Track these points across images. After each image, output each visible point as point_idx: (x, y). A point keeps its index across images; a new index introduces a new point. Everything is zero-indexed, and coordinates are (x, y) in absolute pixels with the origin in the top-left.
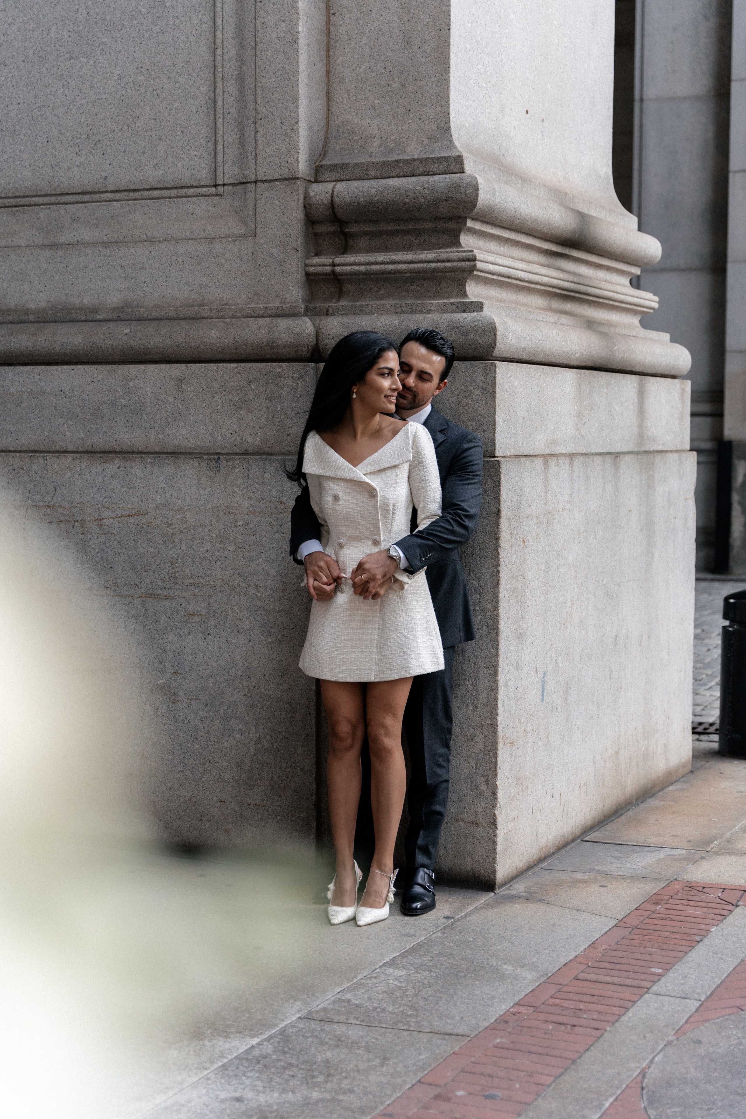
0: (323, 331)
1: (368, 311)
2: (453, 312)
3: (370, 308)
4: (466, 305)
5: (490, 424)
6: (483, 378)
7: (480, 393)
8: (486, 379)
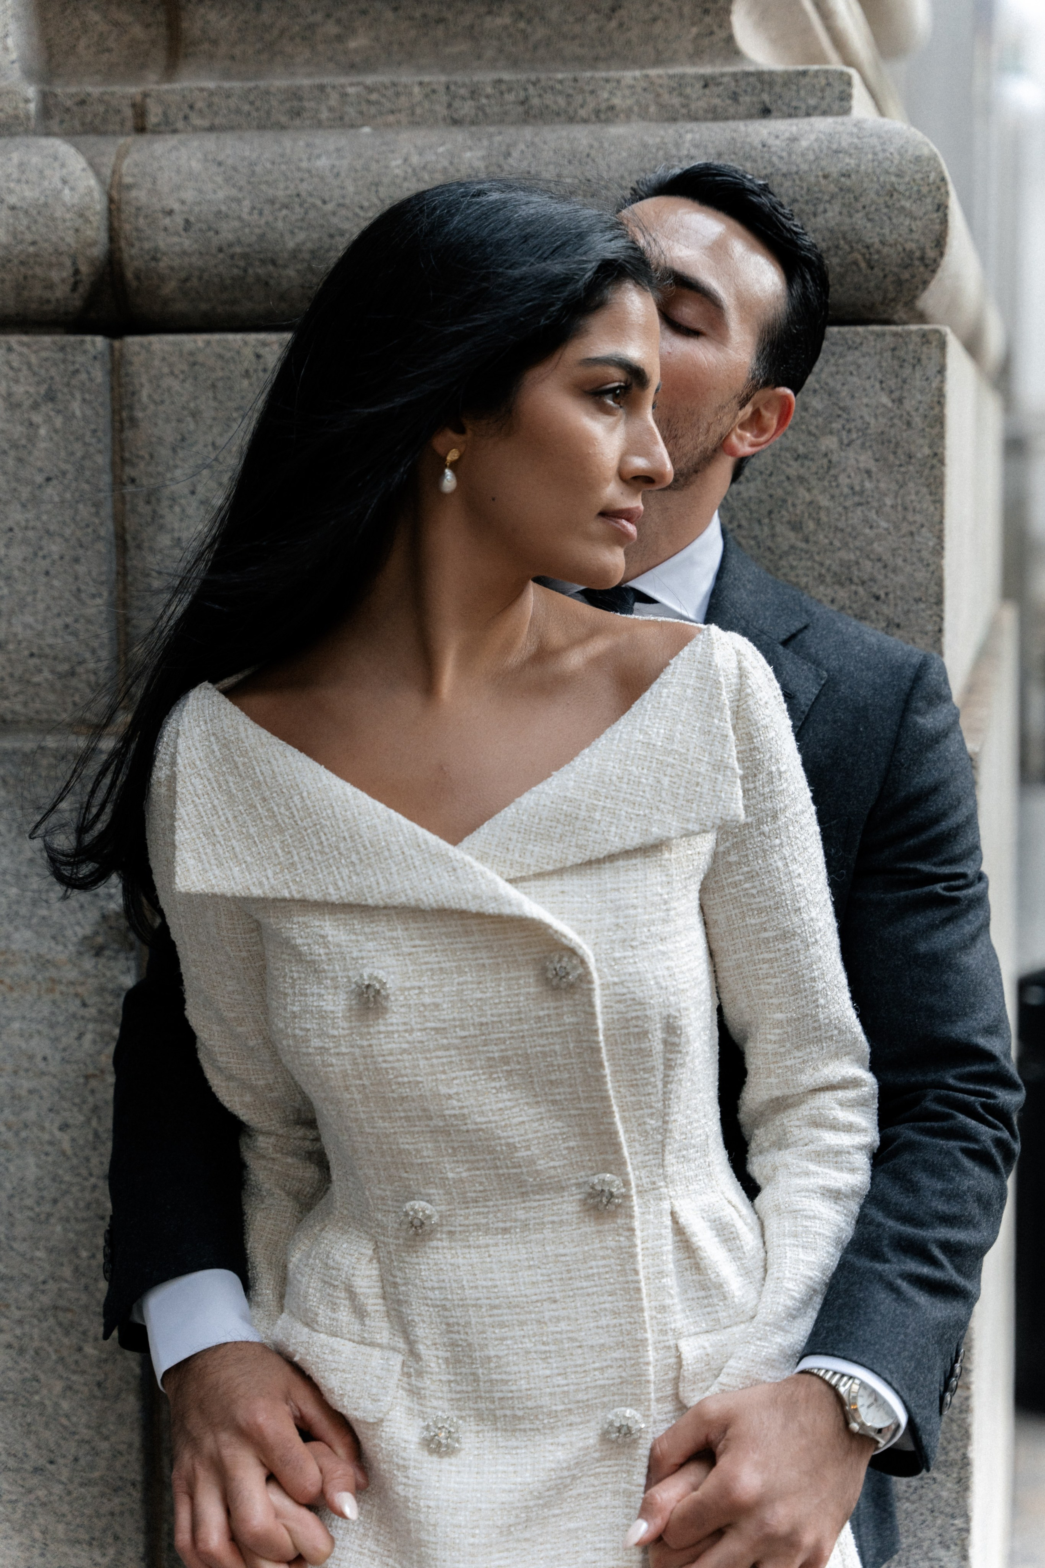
0: (140, 196)
1: (324, 115)
2: (715, 115)
3: (334, 100)
4: (771, 84)
5: (917, 595)
6: (885, 400)
7: (872, 465)
8: (900, 401)
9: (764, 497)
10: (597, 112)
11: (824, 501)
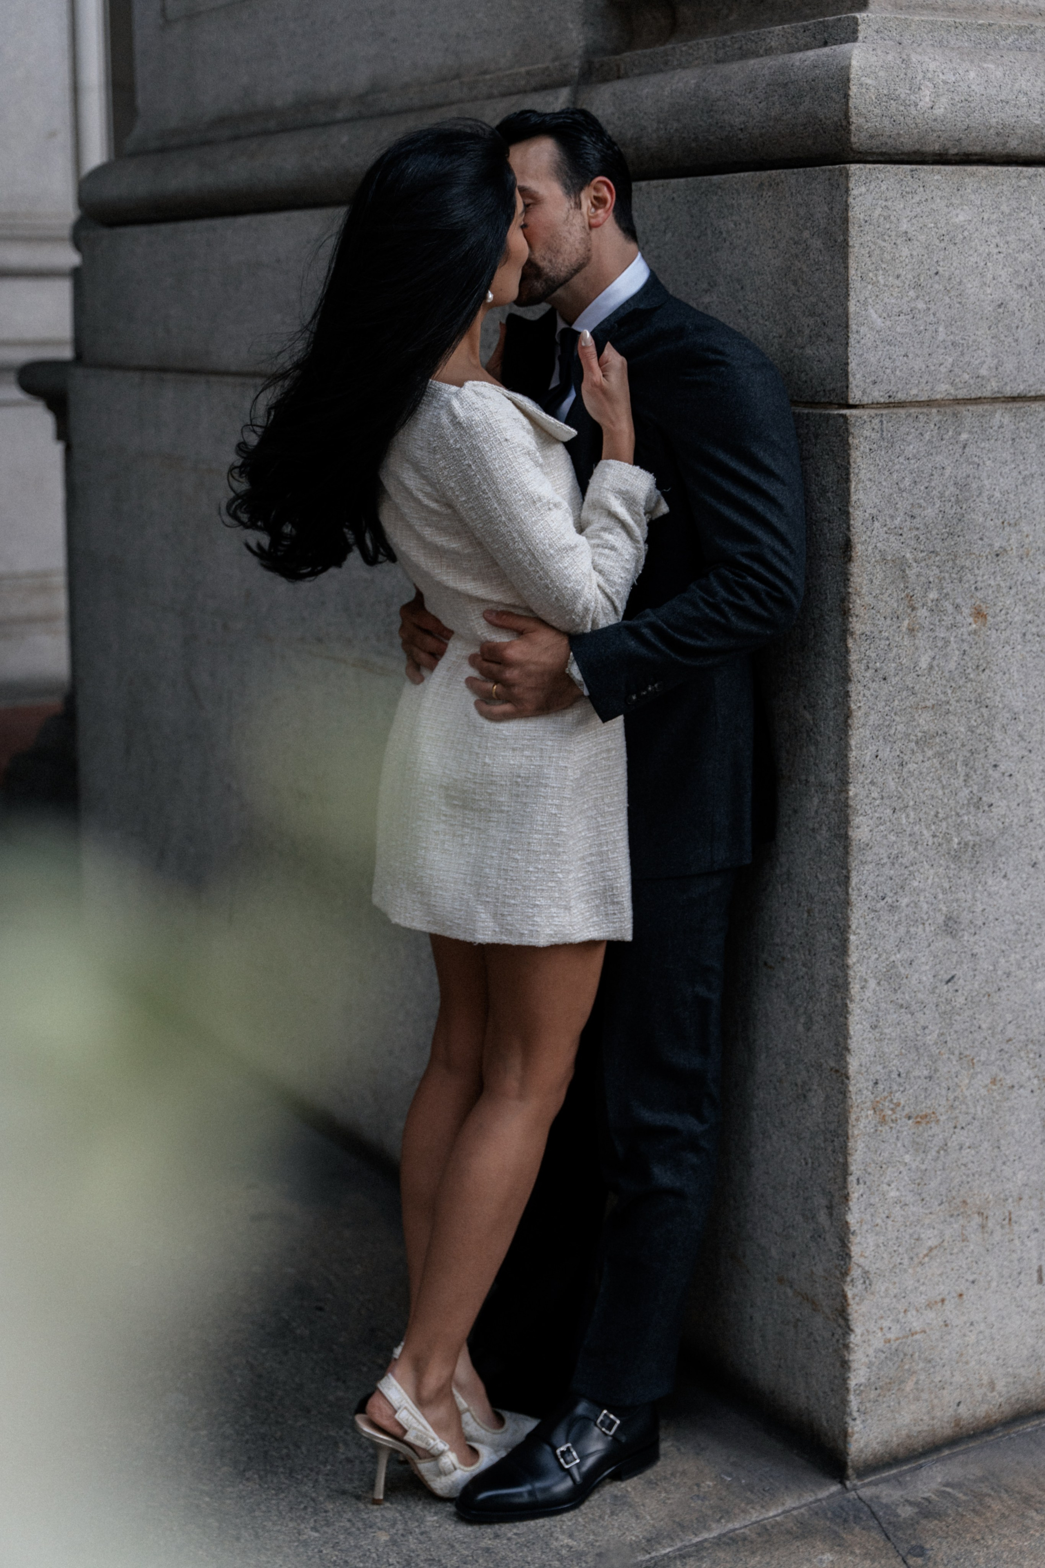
5: (839, 322)
6: (826, 209)
7: (821, 246)
8: (831, 209)
9: (784, 266)
10: (766, 50)
11: (805, 269)
